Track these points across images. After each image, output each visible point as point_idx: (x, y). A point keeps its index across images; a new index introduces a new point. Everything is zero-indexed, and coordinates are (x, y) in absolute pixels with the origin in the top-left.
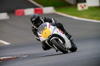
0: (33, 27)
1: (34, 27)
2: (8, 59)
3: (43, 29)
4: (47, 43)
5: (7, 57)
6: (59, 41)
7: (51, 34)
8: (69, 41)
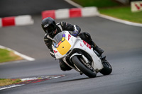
0: (46, 37)
1: (48, 36)
2: (32, 81)
3: (60, 41)
4: (65, 61)
6: (83, 59)
7: (71, 48)
8: (99, 58)
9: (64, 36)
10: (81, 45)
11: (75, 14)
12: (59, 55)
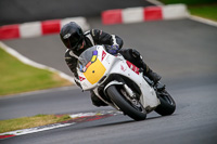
2: (87, 118)
5: (85, 115)
6: (125, 90)
7: (106, 73)
9: (95, 53)
10: (122, 67)
11: (153, 15)
12: (87, 84)
